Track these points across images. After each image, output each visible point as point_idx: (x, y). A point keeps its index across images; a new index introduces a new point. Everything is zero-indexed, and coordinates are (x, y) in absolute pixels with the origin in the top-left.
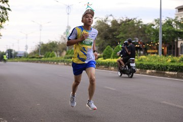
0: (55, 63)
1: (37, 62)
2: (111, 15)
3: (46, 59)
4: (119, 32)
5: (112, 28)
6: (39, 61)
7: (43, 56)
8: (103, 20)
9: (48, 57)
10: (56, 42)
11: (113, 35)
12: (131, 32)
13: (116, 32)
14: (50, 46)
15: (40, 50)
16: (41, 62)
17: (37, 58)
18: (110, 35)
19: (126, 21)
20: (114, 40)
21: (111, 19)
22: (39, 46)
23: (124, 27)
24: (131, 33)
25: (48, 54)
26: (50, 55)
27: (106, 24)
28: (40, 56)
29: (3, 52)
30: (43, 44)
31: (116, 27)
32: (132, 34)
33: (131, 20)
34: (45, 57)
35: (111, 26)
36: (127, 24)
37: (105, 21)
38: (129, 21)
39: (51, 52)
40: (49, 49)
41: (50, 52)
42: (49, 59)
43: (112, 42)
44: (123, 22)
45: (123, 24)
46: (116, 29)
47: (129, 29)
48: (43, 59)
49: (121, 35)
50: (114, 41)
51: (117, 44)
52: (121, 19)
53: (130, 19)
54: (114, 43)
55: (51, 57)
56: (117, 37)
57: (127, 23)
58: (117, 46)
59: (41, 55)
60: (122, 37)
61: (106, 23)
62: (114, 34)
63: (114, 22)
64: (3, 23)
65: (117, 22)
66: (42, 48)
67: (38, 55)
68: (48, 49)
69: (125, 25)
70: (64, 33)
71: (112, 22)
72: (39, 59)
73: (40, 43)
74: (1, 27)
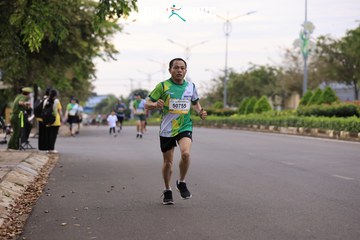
0: (271, 128)
1: (219, 127)
3: (244, 117)
6: (226, 122)
7: (235, 109)
9: (250, 110)
10: (271, 69)
14: (254, 81)
15: (225, 92)
16: (232, 125)
17: (219, 114)
22: (223, 79)
25: (249, 103)
26: (256, 106)
28: (227, 108)
30: (233, 75)
34: (241, 111)
39: (259, 96)
40: (252, 88)
41: (254, 98)
42: (252, 116)
48: (235, 116)
55: (259, 111)
59: (230, 104)
64: (122, 16)
66: (231, 85)
67: (221, 107)
68: (248, 88)
70: (296, 44)
72: (224, 118)
73: (226, 71)
74: (116, 27)
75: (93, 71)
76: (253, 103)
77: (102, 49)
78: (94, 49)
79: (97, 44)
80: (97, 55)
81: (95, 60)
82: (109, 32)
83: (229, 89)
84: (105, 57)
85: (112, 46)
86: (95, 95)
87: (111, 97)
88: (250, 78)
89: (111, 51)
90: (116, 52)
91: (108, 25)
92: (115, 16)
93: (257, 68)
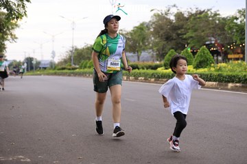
1: (69, 75)
2: (175, 6)
3: (82, 70)
4: (187, 30)
5: (177, 25)
6: (73, 73)
7: (77, 66)
8: (163, 13)
9: (85, 67)
11: (178, 35)
12: (204, 29)
13: (183, 30)
14: (87, 52)
15: (72, 58)
16: (75, 74)
17: (69, 69)
18: (174, 35)
19: (196, 14)
20: (180, 41)
21: (174, 11)
22: (71, 51)
23: (194, 22)
24: (203, 31)
25: (84, 63)
26: (88, 65)
27: (167, 19)
28: (73, 66)
29: (20, 62)
30: (76, 49)
31: (181, 22)
32: (205, 32)
33: (204, 11)
34: (81, 68)
35: (174, 22)
36: (199, 18)
37: (166, 14)
38: (201, 13)
39: (89, 60)
40: (86, 56)
41: (87, 61)
42: (86, 70)
43: (177, 44)
44: (192, 15)
45: (193, 17)
46: (183, 25)
47: (201, 25)
48: (77, 70)
49: (190, 34)
50: (180, 43)
51: (185, 48)
52: (190, 10)
53: (202, 10)
54: (180, 45)
56: (185, 36)
57: (198, 16)
58: (185, 50)
59: (75, 64)
60: (191, 37)
61: (168, 17)
62: (179, 32)
63: (179, 16)
64: (19, 20)
65: (183, 15)
66: (76, 55)
67: (71, 65)
68: (84, 56)
69: (194, 19)
71: (175, 16)
72: (72, 71)
73: (73, 47)
74: (17, 25)
75: (5, 48)
76: (86, 63)
77: (9, 36)
78: (5, 37)
79: (7, 34)
80: (7, 40)
81: (6, 43)
82: (13, 28)
83: (75, 57)
84: (11, 41)
85: (15, 35)
86: (6, 60)
87: (15, 61)
88: (85, 51)
89: (14, 38)
90: (17, 38)
91: (12, 24)
92: (15, 20)
93: (89, 46)
